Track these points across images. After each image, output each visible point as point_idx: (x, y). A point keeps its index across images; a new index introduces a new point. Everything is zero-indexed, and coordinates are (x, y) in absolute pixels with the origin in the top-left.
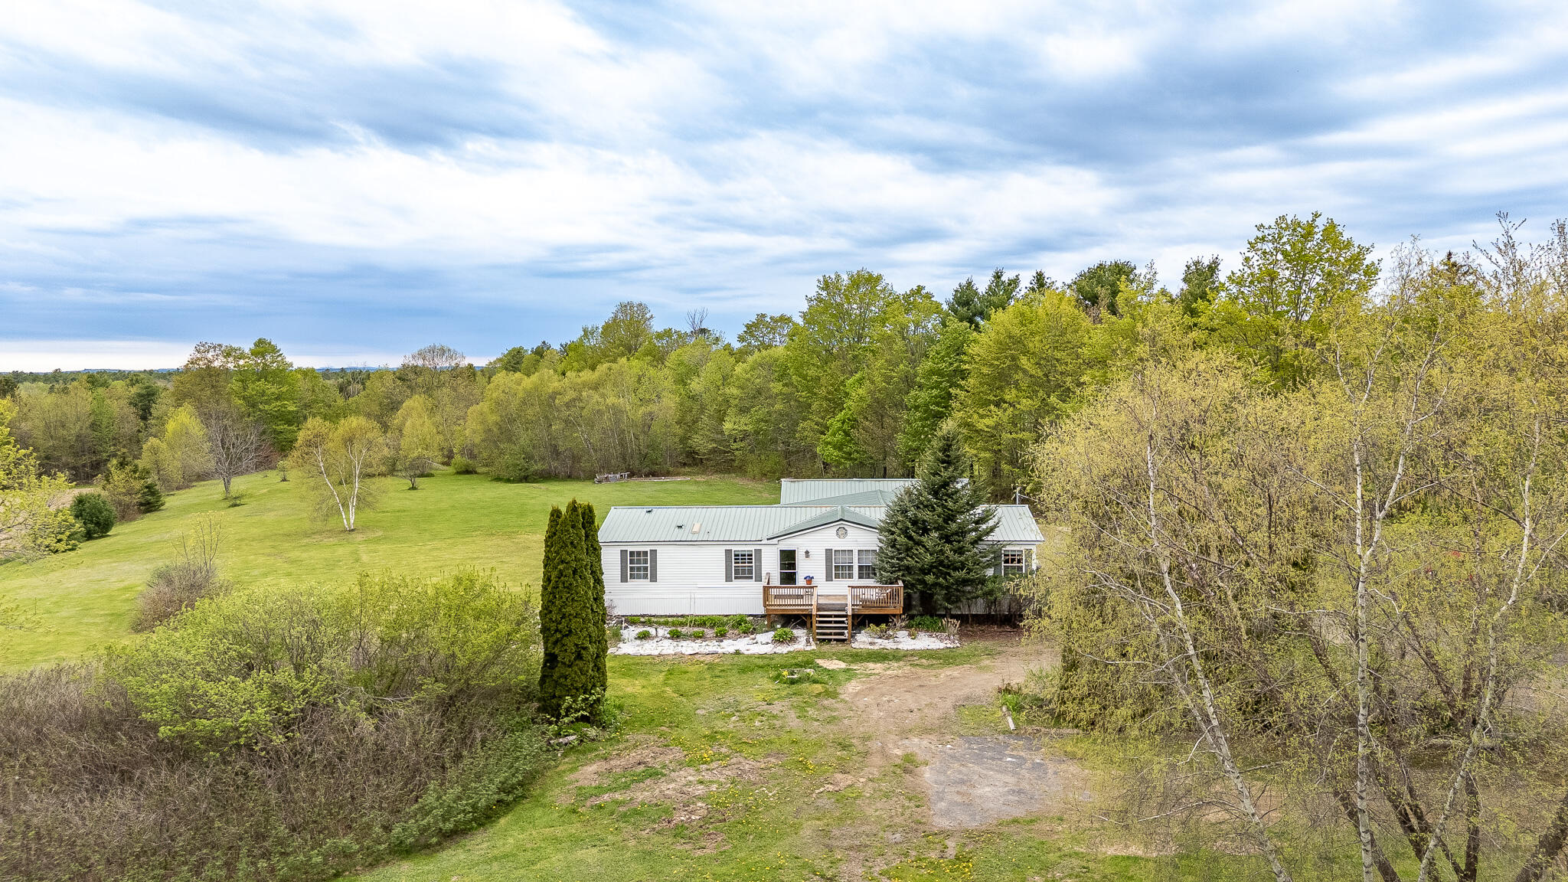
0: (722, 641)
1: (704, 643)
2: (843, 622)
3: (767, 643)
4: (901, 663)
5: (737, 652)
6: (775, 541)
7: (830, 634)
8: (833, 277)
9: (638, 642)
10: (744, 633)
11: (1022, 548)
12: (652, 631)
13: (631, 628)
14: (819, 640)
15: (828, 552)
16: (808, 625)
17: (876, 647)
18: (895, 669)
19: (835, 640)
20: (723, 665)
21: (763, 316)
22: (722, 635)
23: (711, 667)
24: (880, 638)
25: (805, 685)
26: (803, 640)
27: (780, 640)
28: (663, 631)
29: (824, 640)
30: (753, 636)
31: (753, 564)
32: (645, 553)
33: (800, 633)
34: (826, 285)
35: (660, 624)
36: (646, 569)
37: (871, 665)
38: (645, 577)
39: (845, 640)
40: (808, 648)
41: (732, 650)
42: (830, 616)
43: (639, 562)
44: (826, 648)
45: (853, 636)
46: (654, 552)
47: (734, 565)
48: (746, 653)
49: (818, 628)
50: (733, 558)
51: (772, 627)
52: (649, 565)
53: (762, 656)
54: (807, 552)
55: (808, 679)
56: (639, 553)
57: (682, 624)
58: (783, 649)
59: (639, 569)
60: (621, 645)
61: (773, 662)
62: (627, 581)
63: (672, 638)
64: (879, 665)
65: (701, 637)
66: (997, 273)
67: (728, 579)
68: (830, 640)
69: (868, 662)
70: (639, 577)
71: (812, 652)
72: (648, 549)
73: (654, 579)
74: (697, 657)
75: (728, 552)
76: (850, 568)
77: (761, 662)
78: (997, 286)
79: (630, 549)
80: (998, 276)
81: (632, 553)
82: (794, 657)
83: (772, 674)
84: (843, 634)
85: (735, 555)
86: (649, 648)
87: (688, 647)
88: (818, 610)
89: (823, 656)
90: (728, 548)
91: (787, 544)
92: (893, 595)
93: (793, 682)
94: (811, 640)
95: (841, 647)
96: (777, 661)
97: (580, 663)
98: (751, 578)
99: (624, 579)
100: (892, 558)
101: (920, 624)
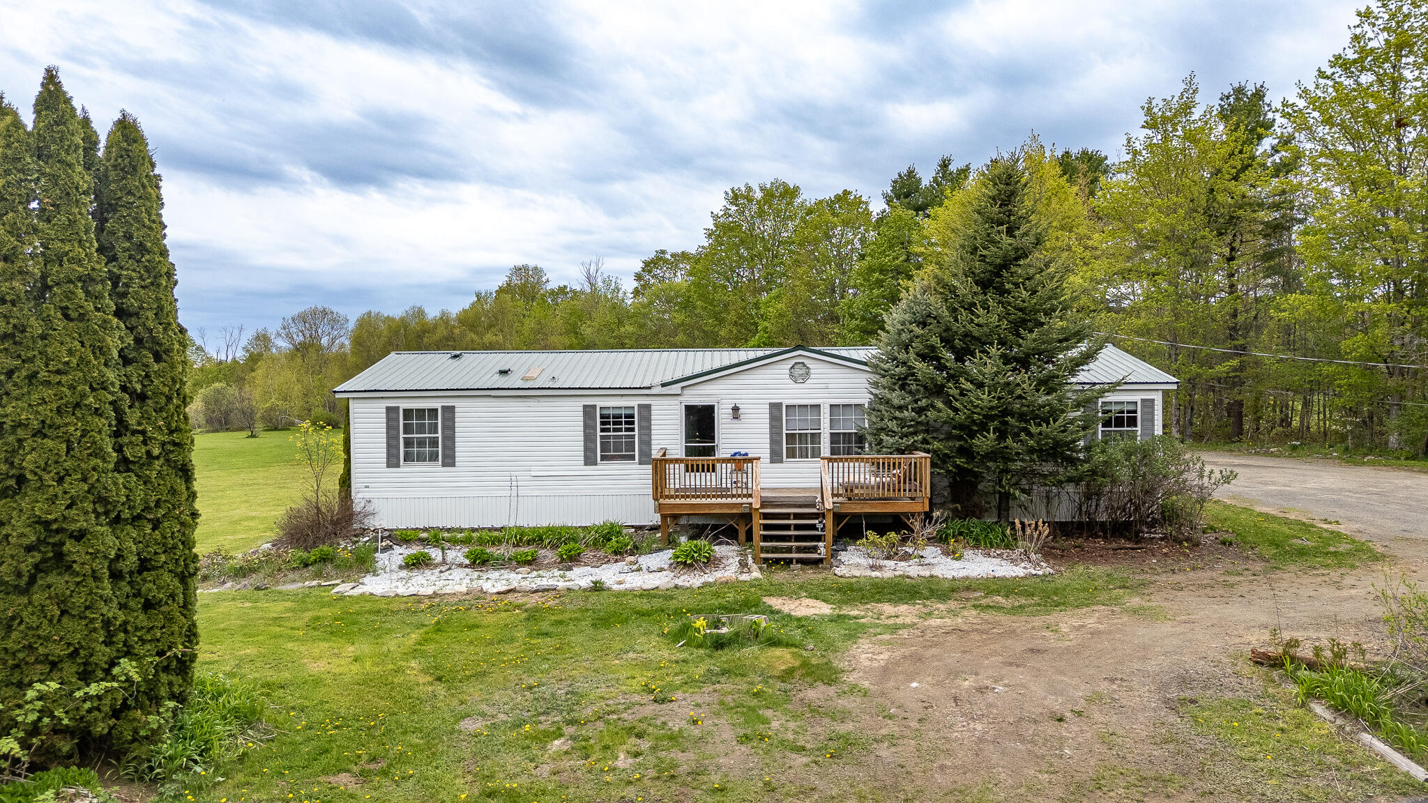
0: (570, 569)
1: (535, 573)
2: (813, 527)
3: (661, 570)
4: (952, 604)
5: (598, 587)
6: (676, 389)
7: (789, 550)
8: (743, 189)
9: (404, 573)
10: (616, 553)
11: (1137, 397)
12: (436, 554)
13: (398, 550)
14: (766, 560)
15: (775, 408)
16: (742, 536)
17: (887, 574)
18: (941, 617)
19: (799, 561)
20: (562, 612)
21: (663, 252)
22: (571, 559)
23: (534, 615)
24: (888, 558)
25: (750, 652)
26: (734, 562)
27: (685, 564)
28: (457, 554)
29: (777, 561)
30: (632, 558)
31: (636, 432)
32: (433, 412)
33: (728, 552)
34: (735, 197)
35: (455, 542)
36: (434, 443)
37: (888, 608)
38: (433, 457)
39: (821, 561)
40: (744, 577)
41: (585, 583)
42: (787, 516)
43: (421, 429)
44: (781, 576)
45: (834, 554)
46: (450, 411)
47: (599, 433)
48: (616, 587)
49: (765, 538)
50: (598, 420)
51: (671, 542)
52: (439, 435)
53: (647, 594)
54: (736, 409)
55: (755, 635)
56: (421, 412)
57: (496, 542)
58: (694, 580)
59: (421, 443)
60: (368, 579)
61: (673, 604)
62: (398, 466)
63: (473, 565)
64: (903, 608)
65: (529, 563)
66: (944, 162)
67: (589, 460)
68: (790, 561)
69: (879, 601)
70: (421, 458)
71: (754, 584)
72: (437, 404)
73: (449, 461)
74: (510, 597)
75: (589, 411)
76: (816, 438)
77: (645, 605)
78: (943, 178)
79: (404, 405)
80: (945, 165)
81: (408, 413)
82: (716, 595)
83: (670, 626)
84: (815, 549)
85: (602, 417)
86: (423, 583)
87: (494, 582)
88: (763, 506)
89: (779, 591)
90: (589, 402)
91: (699, 396)
92: (911, 476)
93: (719, 644)
94: (750, 560)
95: (811, 575)
96: (683, 600)
97: (59, 582)
98: (632, 458)
99: (392, 461)
100: (900, 408)
101: (961, 534)
